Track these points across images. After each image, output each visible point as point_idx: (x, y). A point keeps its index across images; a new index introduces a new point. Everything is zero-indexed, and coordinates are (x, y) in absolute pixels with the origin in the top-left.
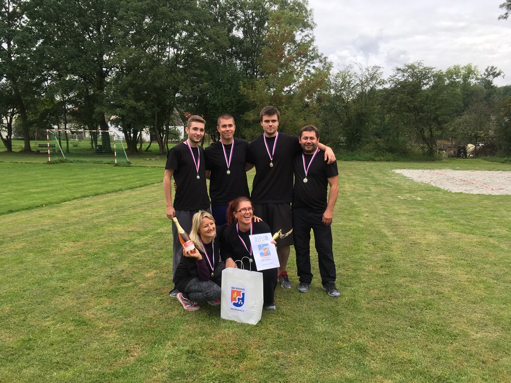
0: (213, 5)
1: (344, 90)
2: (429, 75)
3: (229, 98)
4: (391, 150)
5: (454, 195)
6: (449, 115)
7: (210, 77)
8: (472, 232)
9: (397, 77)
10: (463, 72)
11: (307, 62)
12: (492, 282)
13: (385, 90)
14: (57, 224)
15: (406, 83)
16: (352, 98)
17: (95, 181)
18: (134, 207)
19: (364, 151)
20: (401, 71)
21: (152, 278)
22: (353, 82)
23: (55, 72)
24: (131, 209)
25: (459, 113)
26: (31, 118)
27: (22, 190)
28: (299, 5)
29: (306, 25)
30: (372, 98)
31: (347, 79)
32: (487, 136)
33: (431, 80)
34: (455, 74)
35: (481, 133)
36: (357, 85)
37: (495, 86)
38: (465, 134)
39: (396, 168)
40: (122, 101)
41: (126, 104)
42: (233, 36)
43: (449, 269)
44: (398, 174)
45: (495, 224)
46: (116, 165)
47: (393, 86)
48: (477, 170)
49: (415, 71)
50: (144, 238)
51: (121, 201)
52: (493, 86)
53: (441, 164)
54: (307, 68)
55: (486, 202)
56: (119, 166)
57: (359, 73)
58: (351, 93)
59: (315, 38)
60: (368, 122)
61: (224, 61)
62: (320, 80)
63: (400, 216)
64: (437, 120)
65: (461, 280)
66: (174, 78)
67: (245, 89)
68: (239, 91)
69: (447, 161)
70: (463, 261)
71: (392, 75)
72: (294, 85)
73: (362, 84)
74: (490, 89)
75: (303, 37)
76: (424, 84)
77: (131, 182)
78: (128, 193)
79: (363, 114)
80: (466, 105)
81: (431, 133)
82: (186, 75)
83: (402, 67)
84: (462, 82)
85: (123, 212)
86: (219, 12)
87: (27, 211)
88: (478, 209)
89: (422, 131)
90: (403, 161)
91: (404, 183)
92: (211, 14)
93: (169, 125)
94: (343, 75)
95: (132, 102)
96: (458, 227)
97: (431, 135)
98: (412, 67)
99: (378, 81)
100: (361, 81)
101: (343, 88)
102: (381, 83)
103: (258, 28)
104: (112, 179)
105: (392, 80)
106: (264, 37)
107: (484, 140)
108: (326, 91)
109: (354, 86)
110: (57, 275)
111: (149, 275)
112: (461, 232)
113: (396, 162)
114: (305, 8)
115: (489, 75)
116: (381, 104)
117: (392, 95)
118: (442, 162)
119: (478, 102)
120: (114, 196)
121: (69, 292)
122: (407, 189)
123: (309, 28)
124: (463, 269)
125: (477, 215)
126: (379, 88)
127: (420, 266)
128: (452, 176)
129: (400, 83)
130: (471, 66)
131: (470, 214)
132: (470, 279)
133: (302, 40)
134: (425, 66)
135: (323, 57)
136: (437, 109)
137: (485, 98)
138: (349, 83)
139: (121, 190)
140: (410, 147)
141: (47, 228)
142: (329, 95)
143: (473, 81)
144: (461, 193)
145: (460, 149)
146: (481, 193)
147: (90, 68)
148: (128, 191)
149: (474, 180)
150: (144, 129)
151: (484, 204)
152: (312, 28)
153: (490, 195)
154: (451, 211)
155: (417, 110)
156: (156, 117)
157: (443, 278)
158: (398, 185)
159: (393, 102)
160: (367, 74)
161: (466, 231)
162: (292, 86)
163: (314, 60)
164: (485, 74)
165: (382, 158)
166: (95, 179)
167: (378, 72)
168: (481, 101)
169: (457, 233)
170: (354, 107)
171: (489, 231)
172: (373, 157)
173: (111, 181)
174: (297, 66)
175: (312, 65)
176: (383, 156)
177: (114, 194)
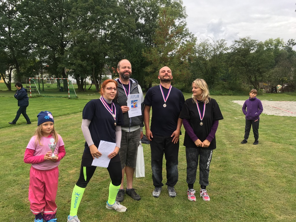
0: (128, 5)
1: (204, 53)
2: (254, 45)
3: (136, 59)
4: (232, 89)
5: (269, 117)
6: (267, 68)
7: (125, 47)
8: (279, 142)
9: (235, 46)
10: (275, 42)
11: (182, 37)
12: (291, 177)
13: (228, 53)
14: (24, 137)
15: (240, 49)
16: (208, 58)
17: (55, 109)
18: (73, 125)
19: (216, 89)
20: (238, 42)
21: (73, 174)
22: (209, 49)
23: (36, 44)
24: (71, 126)
25: (272, 67)
26: (22, 71)
27: (10, 114)
28: (178, 4)
29: (181, 16)
30: (221, 58)
31: (206, 47)
32: (289, 80)
33: (255, 47)
34: (270, 43)
35: (286, 79)
36: (212, 50)
37: (294, 50)
38: (276, 79)
39: (235, 100)
40: (74, 61)
41: (76, 62)
42: (139, 23)
43: (264, 167)
44: (235, 103)
45: (294, 136)
46: (69, 98)
47: (233, 51)
48: (283, 101)
49: (246, 42)
50: (74, 146)
51: (66, 121)
52: (293, 51)
53: (261, 97)
54: (182, 41)
55: (288, 121)
56: (71, 99)
57: (213, 44)
58: (208, 55)
59: (187, 23)
60: (218, 72)
61: (134, 37)
62: (190, 48)
63: (235, 130)
64: (259, 70)
65: (271, 176)
66: (104, 48)
67: (145, 53)
68: (142, 55)
69: (265, 95)
70: (273, 162)
71: (232, 44)
72: (175, 51)
73: (214, 50)
74: (291, 53)
75: (180, 23)
76: (251, 50)
77: (76, 109)
78: (72, 116)
79: (215, 68)
80: (277, 62)
81: (256, 79)
82: (111, 46)
83: (238, 40)
84: (274, 48)
85: (66, 128)
86: (131, 9)
87: (9, 128)
88: (283, 126)
89: (250, 77)
90: (240, 95)
91: (238, 109)
92: (126, 10)
93: (102, 74)
94: (203, 45)
95: (79, 61)
96: (271, 138)
97: (256, 80)
98: (244, 40)
99: (224, 48)
100: (214, 48)
101: (203, 52)
102: (226, 49)
103: (153, 17)
104: (65, 107)
105: (232, 48)
106: (157, 23)
107: (287, 83)
108: (193, 54)
109: (210, 51)
110: (14, 172)
111: (72, 172)
112: (272, 141)
113: (235, 96)
114: (181, 6)
115: (290, 44)
116: (226, 62)
117: (232, 56)
118: (262, 96)
119: (283, 60)
120: (64, 118)
121: (18, 184)
122: (240, 113)
123: (183, 18)
124: (273, 168)
125: (282, 130)
126: (225, 52)
127: (245, 165)
128: (268, 105)
129: (237, 49)
130: (279, 39)
131: (278, 129)
132: (277, 175)
133: (179, 24)
134: (252, 39)
135: (192, 34)
136: (259, 64)
137: (288, 58)
138: (207, 49)
139: (68, 114)
140: (243, 87)
141: (17, 139)
142: (195, 57)
143: (281, 48)
144: (273, 115)
145: (273, 88)
146: (285, 115)
147: (55, 42)
148: (73, 114)
149: (281, 107)
150: (88, 77)
151: (287, 122)
152: (185, 18)
153: (291, 117)
154: (267, 127)
155: (247, 65)
156: (94, 70)
157: (260, 175)
158: (235, 110)
159: (233, 61)
160: (217, 44)
161: (275, 141)
162: (173, 51)
163: (187, 36)
164: (288, 44)
165: (226, 93)
166: (55, 107)
167: (224, 43)
168: (286, 59)
169: (270, 142)
170: (209, 64)
171: (289, 141)
172: (221, 93)
173: (64, 108)
174: (176, 40)
175: (185, 39)
176: (227, 92)
177: (63, 116)
